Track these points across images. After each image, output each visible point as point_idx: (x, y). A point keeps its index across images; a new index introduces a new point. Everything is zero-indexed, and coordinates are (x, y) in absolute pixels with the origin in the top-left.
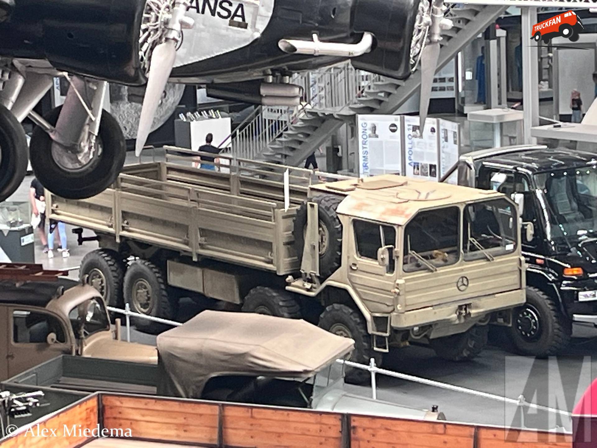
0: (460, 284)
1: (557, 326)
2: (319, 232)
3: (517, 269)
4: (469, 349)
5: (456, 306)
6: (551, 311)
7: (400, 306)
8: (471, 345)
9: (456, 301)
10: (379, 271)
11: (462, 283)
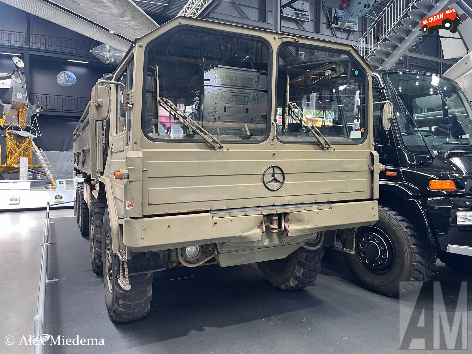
0: (268, 178)
1: (418, 257)
3: (366, 168)
4: (297, 278)
5: (259, 214)
6: (408, 237)
7: (130, 203)
8: (299, 273)
9: (258, 207)
10: (121, 145)
11: (273, 177)
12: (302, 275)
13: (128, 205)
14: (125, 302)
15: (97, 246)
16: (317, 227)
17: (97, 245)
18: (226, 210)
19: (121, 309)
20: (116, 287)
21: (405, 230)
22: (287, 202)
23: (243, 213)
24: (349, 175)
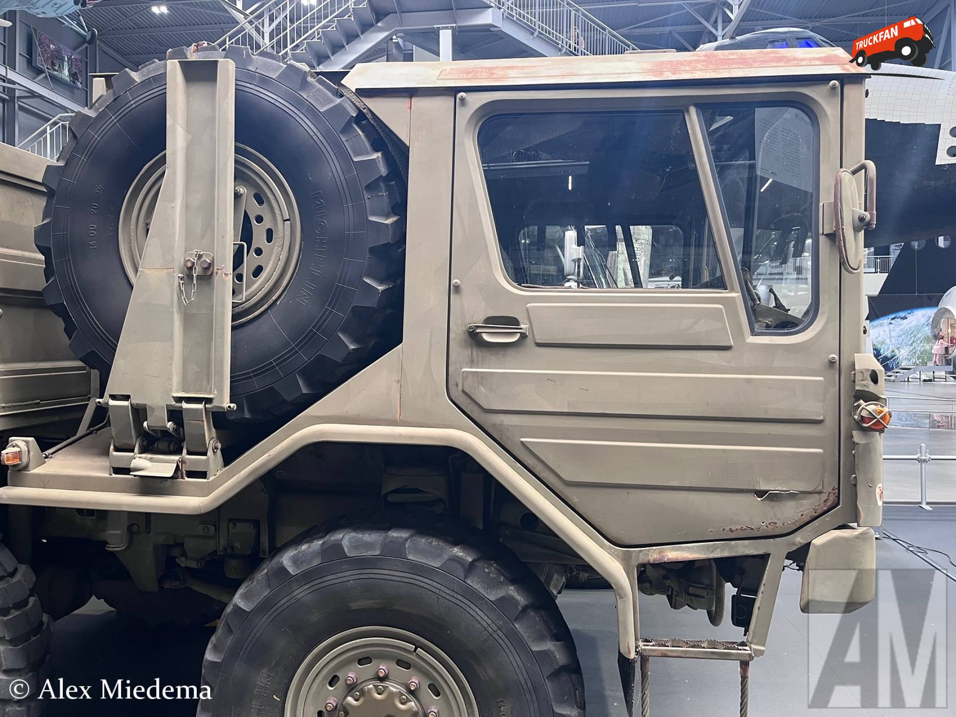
10: (703, 331)
13: (880, 492)
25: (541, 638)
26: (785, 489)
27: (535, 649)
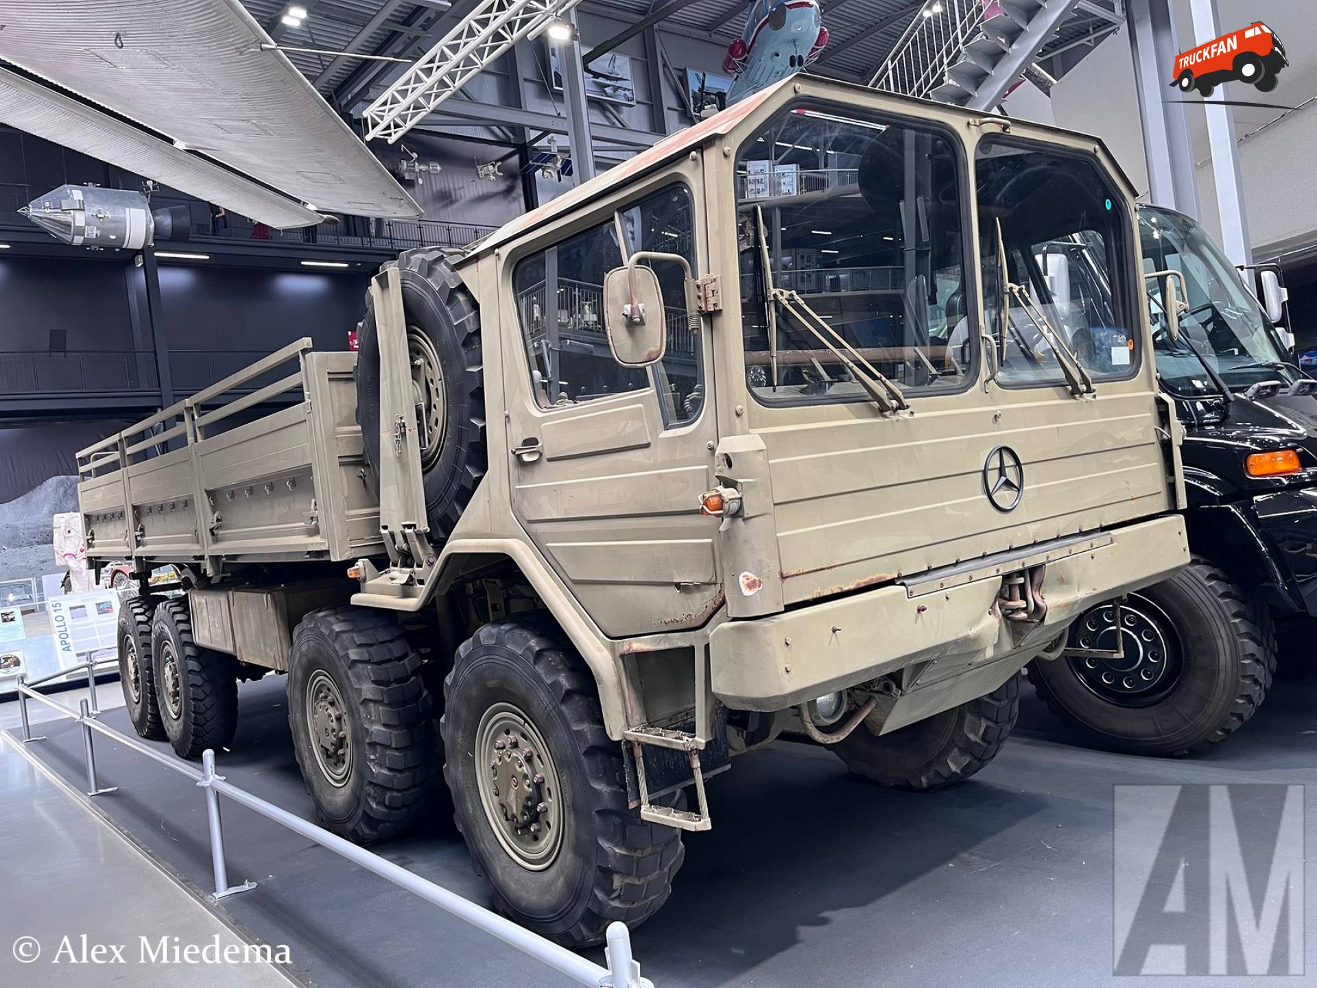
0: (993, 477)
1: (1249, 646)
2: (415, 369)
4: (968, 748)
5: (994, 575)
6: (1219, 599)
7: (753, 577)
8: (976, 734)
9: (984, 556)
10: (630, 431)
11: (1001, 475)
12: (983, 739)
13: (746, 582)
14: (628, 881)
15: (373, 760)
16: (1096, 592)
17: (372, 757)
18: (926, 575)
19: (615, 904)
20: (600, 842)
21: (1206, 583)
22: (1031, 535)
23: (964, 578)
24: (1127, 456)
25: (580, 720)
26: (690, 581)
27: (574, 729)
